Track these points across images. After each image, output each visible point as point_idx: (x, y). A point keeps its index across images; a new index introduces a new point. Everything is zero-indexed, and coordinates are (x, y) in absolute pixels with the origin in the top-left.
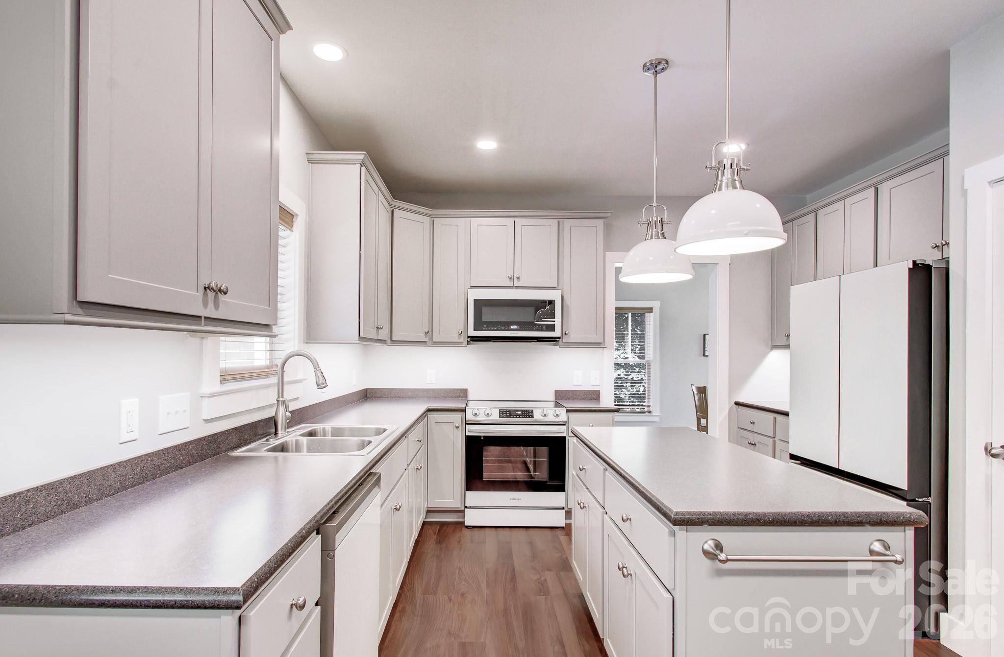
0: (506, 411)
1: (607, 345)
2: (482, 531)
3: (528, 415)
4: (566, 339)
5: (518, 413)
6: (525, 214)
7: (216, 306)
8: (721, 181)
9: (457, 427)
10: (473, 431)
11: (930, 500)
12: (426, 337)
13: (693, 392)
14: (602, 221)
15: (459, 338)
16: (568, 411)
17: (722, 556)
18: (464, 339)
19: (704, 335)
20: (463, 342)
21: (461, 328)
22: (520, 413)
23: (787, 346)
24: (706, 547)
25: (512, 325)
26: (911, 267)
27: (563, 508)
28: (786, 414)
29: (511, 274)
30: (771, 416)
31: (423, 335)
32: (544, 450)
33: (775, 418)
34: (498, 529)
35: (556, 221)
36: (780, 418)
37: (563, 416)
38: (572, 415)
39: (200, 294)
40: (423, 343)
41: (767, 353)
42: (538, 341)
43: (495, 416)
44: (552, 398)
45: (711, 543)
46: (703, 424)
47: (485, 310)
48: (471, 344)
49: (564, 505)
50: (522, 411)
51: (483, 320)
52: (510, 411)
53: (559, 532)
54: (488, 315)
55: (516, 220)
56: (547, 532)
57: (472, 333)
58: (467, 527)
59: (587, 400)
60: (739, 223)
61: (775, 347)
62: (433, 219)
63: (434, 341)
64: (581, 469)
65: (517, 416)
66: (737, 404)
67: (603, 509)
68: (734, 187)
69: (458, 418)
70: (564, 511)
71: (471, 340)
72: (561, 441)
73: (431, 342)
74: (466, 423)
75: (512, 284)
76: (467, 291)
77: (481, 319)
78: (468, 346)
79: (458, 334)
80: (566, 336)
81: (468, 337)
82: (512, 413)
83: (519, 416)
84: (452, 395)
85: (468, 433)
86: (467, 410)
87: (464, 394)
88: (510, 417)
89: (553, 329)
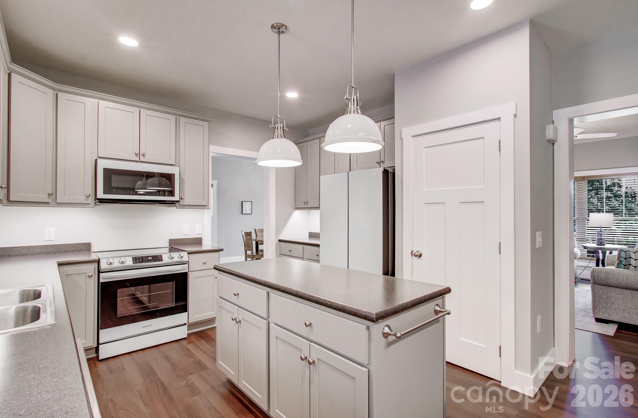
0: (139, 258)
1: (210, 207)
2: (117, 360)
3: (158, 260)
4: (182, 203)
5: (149, 258)
6: (150, 107)
9: (90, 277)
10: (105, 278)
12: (50, 199)
13: (243, 235)
14: (207, 123)
15: (86, 200)
16: (189, 253)
17: (398, 334)
18: (91, 200)
19: (242, 202)
20: (90, 204)
21: (89, 190)
22: (151, 258)
23: (318, 208)
24: (384, 331)
25: (139, 191)
26: (383, 170)
27: (185, 324)
29: (137, 151)
30: (302, 246)
31: (47, 196)
32: (171, 285)
33: (303, 247)
34: (131, 354)
36: (306, 247)
37: (186, 257)
38: (192, 256)
40: (46, 204)
41: (293, 212)
42: (161, 203)
43: (129, 262)
44: (167, 245)
45: (386, 328)
46: (248, 254)
47: (114, 177)
48: (98, 205)
49: (186, 322)
50: (152, 256)
51: (112, 186)
52: (142, 258)
53: (184, 342)
54: (116, 182)
55: (142, 110)
56: (175, 344)
57: (101, 195)
58: (101, 360)
59: (193, 244)
60: (365, 134)
61: (297, 209)
62: (57, 92)
63: (57, 202)
64: (235, 295)
65: (149, 261)
66: (280, 241)
67: (267, 319)
68: (358, 113)
69: (91, 269)
70: (186, 326)
71: (99, 202)
72: (184, 276)
73: (54, 203)
74: (99, 272)
75: (137, 159)
76: (96, 161)
77: (111, 185)
78: (95, 206)
79: (85, 196)
80: (182, 200)
81: (96, 199)
82: (144, 259)
83: (151, 261)
84: (73, 249)
85: (102, 281)
86: (101, 261)
87: (87, 247)
88: (142, 262)
89: (173, 195)
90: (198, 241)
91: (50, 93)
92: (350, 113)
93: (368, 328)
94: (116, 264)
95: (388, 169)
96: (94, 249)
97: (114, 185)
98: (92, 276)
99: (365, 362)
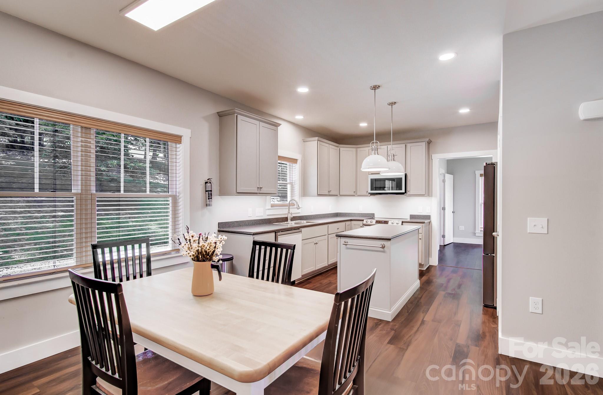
3: (386, 223)
4: (408, 193)
7: (261, 191)
14: (424, 143)
15: (367, 194)
16: (403, 222)
26: (485, 165)
31: (353, 192)
35: (405, 145)
37: (400, 224)
39: (257, 189)
40: (353, 196)
42: (397, 194)
47: (373, 183)
50: (384, 221)
52: (380, 221)
55: (388, 146)
57: (370, 192)
63: (358, 195)
76: (368, 176)
84: (368, 216)
89: (401, 190)
90: (428, 217)
94: (369, 223)
97: (374, 186)
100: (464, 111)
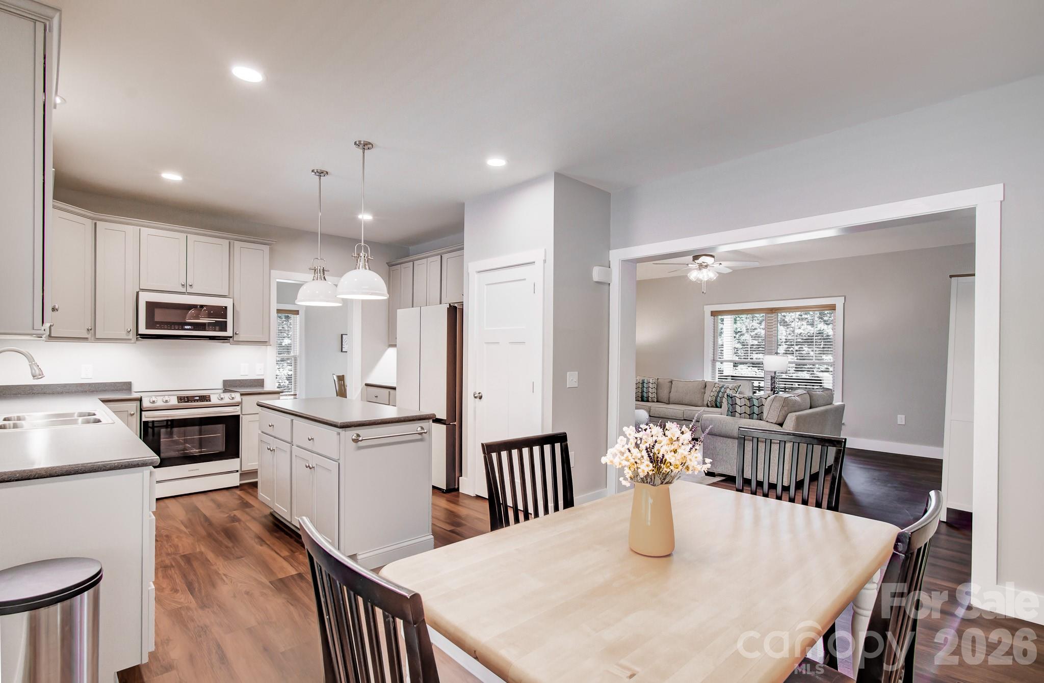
0: (184, 397)
1: (271, 343)
3: (206, 400)
4: (238, 338)
5: (196, 398)
6: (197, 231)
8: (359, 264)
9: (132, 415)
10: (147, 417)
11: (455, 423)
12: (88, 334)
13: (334, 380)
14: (268, 247)
15: (127, 335)
16: (242, 395)
17: (360, 439)
18: (132, 335)
19: (342, 335)
20: (131, 339)
21: (131, 325)
22: (198, 398)
23: (396, 346)
24: (353, 437)
25: (186, 325)
26: (448, 307)
27: (237, 471)
28: (394, 389)
29: (184, 281)
30: (386, 389)
31: (85, 331)
32: (221, 428)
33: (388, 392)
35: (227, 241)
36: (392, 391)
37: (237, 397)
38: (245, 398)
40: (85, 339)
41: (386, 350)
42: (210, 339)
43: (174, 401)
44: (221, 386)
45: (355, 435)
47: (158, 311)
48: (139, 340)
49: (238, 469)
50: (199, 396)
52: (187, 397)
54: (159, 316)
55: (188, 235)
57: (143, 330)
59: (253, 386)
61: (389, 346)
62: (95, 221)
63: (97, 337)
64: (270, 426)
65: (195, 401)
66: (367, 385)
67: (291, 443)
68: (366, 269)
69: (133, 407)
70: (238, 474)
71: (141, 338)
72: (236, 418)
73: (93, 338)
74: (141, 410)
75: (184, 290)
76: (138, 293)
77: (154, 319)
78: (137, 342)
79: (126, 331)
80: (237, 335)
81: (138, 334)
82: (190, 399)
83: (197, 401)
84: (113, 388)
85: (144, 419)
86: (143, 399)
87: (127, 386)
88: (188, 402)
89: (225, 330)
90: (260, 382)
91: (89, 223)
92: (359, 268)
93: (339, 434)
94: (160, 403)
95: (456, 305)
96: (135, 388)
97: (157, 319)
98: (134, 414)
99: (336, 458)
100: (366, 217)
